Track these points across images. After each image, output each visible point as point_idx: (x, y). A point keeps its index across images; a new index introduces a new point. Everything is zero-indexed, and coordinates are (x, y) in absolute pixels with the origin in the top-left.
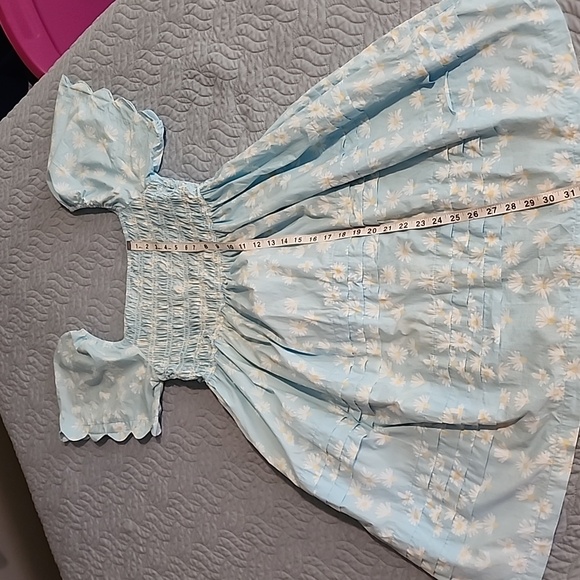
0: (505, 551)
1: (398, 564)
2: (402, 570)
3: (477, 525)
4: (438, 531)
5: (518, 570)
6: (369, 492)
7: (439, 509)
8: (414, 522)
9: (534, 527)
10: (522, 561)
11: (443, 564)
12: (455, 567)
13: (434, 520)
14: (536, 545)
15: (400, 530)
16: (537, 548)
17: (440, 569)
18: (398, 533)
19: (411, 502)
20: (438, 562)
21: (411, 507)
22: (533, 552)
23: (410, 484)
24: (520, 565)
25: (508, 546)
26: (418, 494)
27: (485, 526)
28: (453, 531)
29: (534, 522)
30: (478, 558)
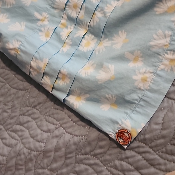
0: (131, 65)
1: (21, 87)
2: (23, 92)
3: (106, 43)
4: (66, 49)
5: (141, 85)
6: (8, 11)
7: (71, 28)
8: (43, 39)
9: (168, 39)
10: (148, 75)
11: (65, 76)
12: (75, 79)
13: (64, 37)
14: (167, 59)
15: (28, 42)
16: (167, 62)
17: (60, 83)
18: (25, 44)
19: (46, 23)
20: (59, 75)
21: (44, 26)
22: (162, 67)
23: (48, 7)
24: (144, 80)
25: (136, 60)
26: (54, 16)
27: (113, 44)
28: (81, 48)
29: (170, 33)
30: (101, 72)
